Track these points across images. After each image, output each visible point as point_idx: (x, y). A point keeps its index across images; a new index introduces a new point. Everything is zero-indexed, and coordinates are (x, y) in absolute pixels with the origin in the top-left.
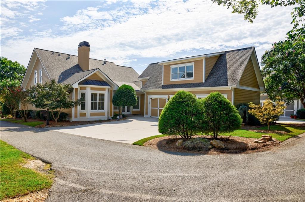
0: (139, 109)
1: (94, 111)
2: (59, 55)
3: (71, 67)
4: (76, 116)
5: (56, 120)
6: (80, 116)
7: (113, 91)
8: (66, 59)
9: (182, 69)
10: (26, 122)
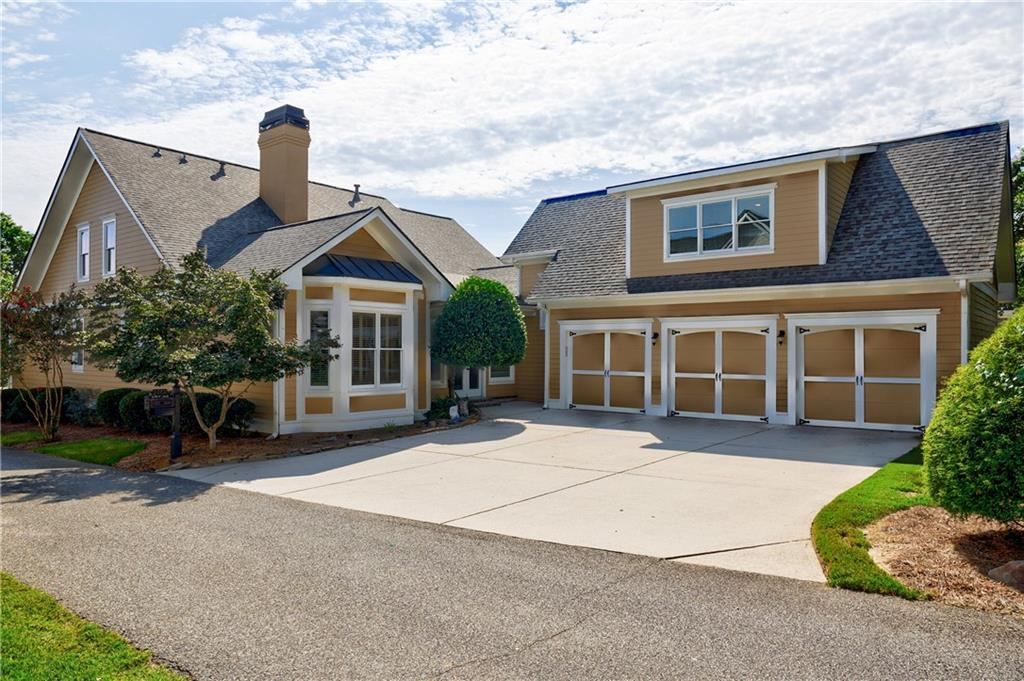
0: (508, 375)
1: (364, 390)
2: (183, 161)
3: (235, 210)
4: (291, 414)
5: (211, 432)
6: (308, 411)
7: (428, 306)
8: (214, 178)
9: (715, 212)
10: (56, 439)
